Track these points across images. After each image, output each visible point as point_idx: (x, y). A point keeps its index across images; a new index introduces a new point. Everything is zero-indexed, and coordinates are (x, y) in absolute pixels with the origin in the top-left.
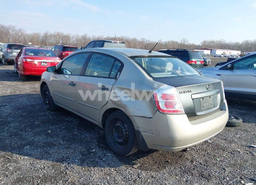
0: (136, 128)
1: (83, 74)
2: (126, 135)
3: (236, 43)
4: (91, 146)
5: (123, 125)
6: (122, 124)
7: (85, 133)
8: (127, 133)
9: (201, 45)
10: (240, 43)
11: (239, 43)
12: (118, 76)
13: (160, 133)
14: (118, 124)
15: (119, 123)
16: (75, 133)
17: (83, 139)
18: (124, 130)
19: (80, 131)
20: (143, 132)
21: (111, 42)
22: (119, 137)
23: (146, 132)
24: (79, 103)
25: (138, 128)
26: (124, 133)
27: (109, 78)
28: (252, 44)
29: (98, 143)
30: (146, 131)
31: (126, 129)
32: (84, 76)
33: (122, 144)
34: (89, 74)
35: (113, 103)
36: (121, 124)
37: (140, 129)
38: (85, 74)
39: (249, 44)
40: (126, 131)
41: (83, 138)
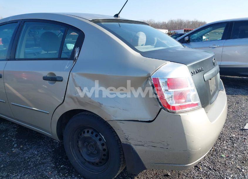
0: (123, 140)
1: (12, 57)
2: (104, 150)
4: (44, 172)
5: (96, 136)
6: (94, 134)
7: (31, 148)
8: (105, 147)
11: (165, 22)
12: (76, 55)
13: (168, 145)
14: (86, 135)
15: (88, 132)
16: (14, 150)
17: (29, 161)
18: (99, 143)
19: (21, 146)
20: (136, 145)
22: (90, 155)
24: (12, 104)
25: (127, 139)
26: (101, 147)
27: (60, 58)
28: (176, 23)
29: (55, 163)
31: (102, 142)
32: (14, 59)
33: (97, 164)
34: (22, 57)
35: (75, 102)
36: (92, 133)
37: (130, 141)
38: (17, 57)
39: (173, 23)
40: (103, 145)
41: (29, 158)
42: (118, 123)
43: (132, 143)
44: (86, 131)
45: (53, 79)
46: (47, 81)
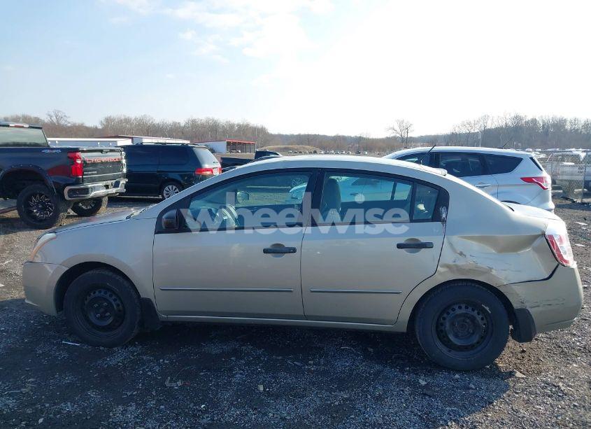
0: (516, 305)
2: (484, 325)
3: (175, 124)
5: (473, 310)
6: (469, 308)
8: (484, 322)
9: (100, 127)
10: (182, 124)
12: (444, 216)
14: (458, 312)
15: (460, 308)
21: (8, 126)
23: (538, 306)
24: (315, 292)
25: (522, 303)
30: (537, 304)
31: (481, 316)
36: (467, 308)
37: (526, 304)
40: (482, 319)
42: (513, 286)
43: (528, 306)
44: (456, 307)
45: (414, 245)
46: (403, 250)
